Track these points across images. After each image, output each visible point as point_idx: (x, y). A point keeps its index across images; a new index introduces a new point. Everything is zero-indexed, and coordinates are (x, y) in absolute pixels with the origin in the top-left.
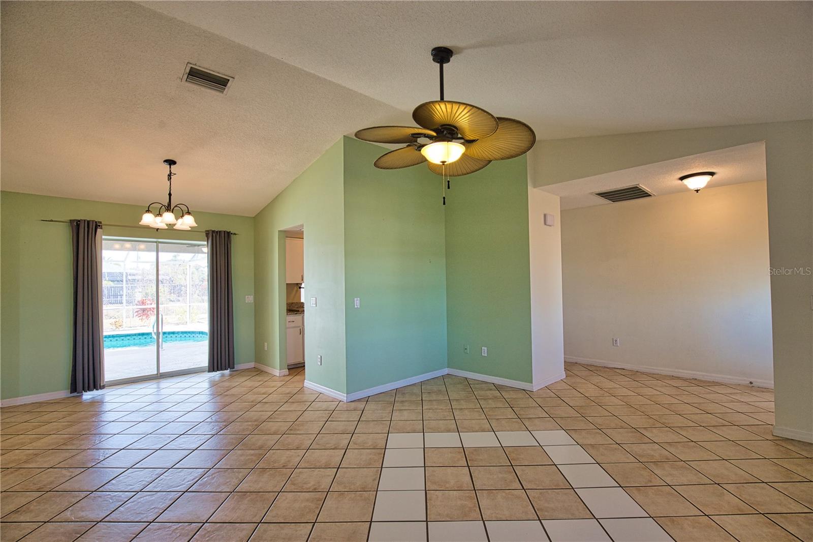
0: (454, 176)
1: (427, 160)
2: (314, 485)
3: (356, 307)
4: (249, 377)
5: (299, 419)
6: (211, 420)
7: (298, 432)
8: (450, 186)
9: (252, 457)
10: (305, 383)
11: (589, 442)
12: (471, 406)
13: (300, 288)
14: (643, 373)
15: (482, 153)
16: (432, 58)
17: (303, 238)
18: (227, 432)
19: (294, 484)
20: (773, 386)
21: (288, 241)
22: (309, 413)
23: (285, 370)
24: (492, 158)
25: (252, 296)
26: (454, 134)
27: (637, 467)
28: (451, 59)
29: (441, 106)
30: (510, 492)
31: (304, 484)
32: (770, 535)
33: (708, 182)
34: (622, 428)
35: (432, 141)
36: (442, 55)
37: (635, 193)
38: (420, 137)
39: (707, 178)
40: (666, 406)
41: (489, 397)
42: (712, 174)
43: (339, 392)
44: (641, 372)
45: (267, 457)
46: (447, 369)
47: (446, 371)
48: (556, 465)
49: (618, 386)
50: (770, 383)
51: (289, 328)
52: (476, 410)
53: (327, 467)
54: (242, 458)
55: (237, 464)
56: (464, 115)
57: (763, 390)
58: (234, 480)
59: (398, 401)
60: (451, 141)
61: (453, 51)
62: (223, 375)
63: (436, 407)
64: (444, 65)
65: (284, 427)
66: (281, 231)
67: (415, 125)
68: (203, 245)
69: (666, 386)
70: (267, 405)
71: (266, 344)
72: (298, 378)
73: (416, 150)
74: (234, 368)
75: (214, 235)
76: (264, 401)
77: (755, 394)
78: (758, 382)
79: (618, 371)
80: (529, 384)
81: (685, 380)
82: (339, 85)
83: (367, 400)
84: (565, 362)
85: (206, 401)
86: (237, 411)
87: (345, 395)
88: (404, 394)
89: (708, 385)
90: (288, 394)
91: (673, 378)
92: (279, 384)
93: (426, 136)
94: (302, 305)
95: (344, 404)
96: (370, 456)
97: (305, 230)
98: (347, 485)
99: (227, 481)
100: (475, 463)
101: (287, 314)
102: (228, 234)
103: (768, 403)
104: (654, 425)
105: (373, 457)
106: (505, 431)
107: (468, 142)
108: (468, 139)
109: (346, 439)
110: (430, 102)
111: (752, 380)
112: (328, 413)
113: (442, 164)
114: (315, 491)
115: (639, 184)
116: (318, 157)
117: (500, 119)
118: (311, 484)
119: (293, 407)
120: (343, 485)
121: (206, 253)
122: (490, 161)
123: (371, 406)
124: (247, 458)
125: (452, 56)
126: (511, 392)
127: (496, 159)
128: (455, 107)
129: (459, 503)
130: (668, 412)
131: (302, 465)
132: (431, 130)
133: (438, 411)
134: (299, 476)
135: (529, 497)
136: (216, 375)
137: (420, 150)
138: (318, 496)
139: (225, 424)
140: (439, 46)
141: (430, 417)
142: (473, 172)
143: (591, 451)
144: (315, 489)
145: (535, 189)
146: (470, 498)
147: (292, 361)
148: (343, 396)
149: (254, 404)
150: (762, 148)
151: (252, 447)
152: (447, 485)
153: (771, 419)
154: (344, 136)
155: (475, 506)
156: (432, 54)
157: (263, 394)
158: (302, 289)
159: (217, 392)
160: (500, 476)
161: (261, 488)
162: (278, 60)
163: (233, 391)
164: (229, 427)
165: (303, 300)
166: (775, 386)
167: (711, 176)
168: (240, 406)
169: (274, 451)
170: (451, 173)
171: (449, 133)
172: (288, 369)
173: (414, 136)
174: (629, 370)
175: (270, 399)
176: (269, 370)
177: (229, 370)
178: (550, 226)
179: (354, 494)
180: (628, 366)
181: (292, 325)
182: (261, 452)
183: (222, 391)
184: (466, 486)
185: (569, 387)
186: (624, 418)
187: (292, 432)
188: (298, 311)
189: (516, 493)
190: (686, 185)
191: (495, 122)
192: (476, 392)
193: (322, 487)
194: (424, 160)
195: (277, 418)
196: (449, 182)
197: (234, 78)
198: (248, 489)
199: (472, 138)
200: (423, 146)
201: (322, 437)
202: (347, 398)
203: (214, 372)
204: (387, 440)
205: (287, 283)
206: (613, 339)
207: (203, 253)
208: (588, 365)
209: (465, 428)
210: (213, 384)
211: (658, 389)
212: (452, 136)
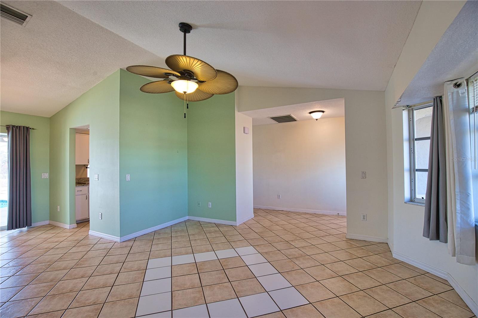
0: (192, 101)
1: (175, 90)
2: (94, 300)
3: (127, 180)
4: (45, 231)
5: (84, 257)
6: (8, 266)
7: (83, 266)
8: (188, 107)
9: (45, 288)
10: (89, 232)
11: (265, 251)
12: (201, 237)
13: (87, 168)
14: (292, 212)
15: (208, 89)
16: (179, 28)
17: (89, 134)
18: (23, 273)
19: (78, 302)
20: (346, 214)
21: (78, 136)
22: (92, 252)
23: (74, 224)
24: (214, 93)
25: (48, 174)
26: (192, 76)
27: (287, 261)
28: (191, 31)
29: (183, 58)
30: (222, 285)
31: (86, 300)
32: (343, 285)
33: (322, 116)
34: (281, 241)
35: (178, 79)
36: (186, 28)
37: (289, 119)
38: (170, 76)
39: (321, 113)
40: (302, 228)
41: (212, 232)
42: (323, 112)
43: (115, 236)
44: (291, 212)
45: (57, 287)
46: (187, 216)
47: (187, 218)
48: (247, 266)
49: (280, 220)
50: (345, 213)
51: (77, 195)
52: (204, 239)
53: (104, 286)
54: (36, 290)
55: (31, 295)
56: (197, 66)
57: (343, 217)
58: (27, 308)
59: (156, 239)
60: (190, 80)
61: (193, 27)
62: (21, 232)
63: (180, 240)
64: (186, 34)
65: (72, 263)
66: (71, 128)
67: (167, 67)
68: (5, 136)
69: (302, 218)
70: (58, 250)
71: (59, 207)
72: (84, 229)
73: (168, 83)
74: (31, 225)
75: (14, 129)
76: (56, 247)
77: (340, 219)
78: (341, 213)
79: (280, 212)
80: (234, 222)
81: (311, 214)
82: (117, 35)
83: (135, 239)
84: (254, 208)
85: (4, 252)
86: (32, 257)
87: (119, 238)
88: (159, 234)
89: (321, 216)
90: (76, 240)
91: (306, 214)
92: (69, 234)
93: (174, 75)
94: (88, 179)
95: (118, 244)
96: (135, 276)
97: (90, 129)
98: (118, 296)
99: (21, 309)
100: (203, 271)
101: (76, 186)
102: (28, 129)
103: (344, 222)
104: (296, 239)
105: (138, 275)
106: (220, 250)
107: (200, 82)
108: (200, 80)
109: (119, 266)
110: (176, 55)
111: (338, 212)
112: (107, 251)
113: (184, 93)
114: (94, 304)
115: (290, 114)
116: (101, 81)
117: (218, 71)
118: (92, 299)
119: (80, 249)
120: (116, 297)
121: (6, 142)
122: (213, 95)
123: (137, 243)
124: (40, 289)
125: (191, 30)
126: (225, 227)
127: (216, 94)
128: (192, 60)
129: (193, 295)
130: (302, 231)
131: (85, 287)
132: (177, 72)
133: (181, 242)
134: (82, 296)
135: (233, 286)
136: (15, 232)
137: (170, 84)
138: (96, 307)
139: (21, 267)
140: (184, 22)
141: (176, 247)
142: (203, 100)
143: (266, 256)
144: (95, 303)
145: (239, 113)
146: (199, 292)
147: (80, 218)
148: (117, 239)
149: (48, 250)
150: (343, 101)
151: (45, 281)
152: (185, 287)
153: (345, 230)
154: (120, 69)
155: (201, 296)
156: (179, 26)
157: (56, 242)
158: (88, 169)
159: (15, 245)
160: (217, 276)
161: (51, 309)
162: (69, 9)
163: (29, 243)
164: (25, 269)
165: (88, 176)
166: (347, 215)
167: (322, 113)
168: (35, 253)
169: (63, 281)
170: (190, 99)
171: (189, 75)
172: (77, 223)
173: (167, 74)
174: (285, 211)
175: (61, 245)
176: (61, 225)
177: (27, 228)
178: (247, 134)
179: (123, 301)
180: (285, 209)
181: (80, 193)
182: (52, 283)
183: (20, 243)
184: (196, 285)
185: (256, 222)
186: (282, 237)
187: (78, 266)
188: (85, 183)
189: (225, 285)
190: (312, 116)
191: (215, 73)
192: (205, 229)
193: (100, 300)
194: (173, 90)
195: (66, 258)
196: (188, 104)
197: (32, 16)
198: (40, 312)
199: (202, 80)
200: (173, 81)
201: (102, 267)
202: (120, 239)
203: (13, 230)
204: (147, 264)
205: (76, 164)
206: (278, 195)
207: (3, 141)
208: (265, 210)
209: (197, 251)
210: (12, 239)
211: (298, 220)
212: (191, 77)
